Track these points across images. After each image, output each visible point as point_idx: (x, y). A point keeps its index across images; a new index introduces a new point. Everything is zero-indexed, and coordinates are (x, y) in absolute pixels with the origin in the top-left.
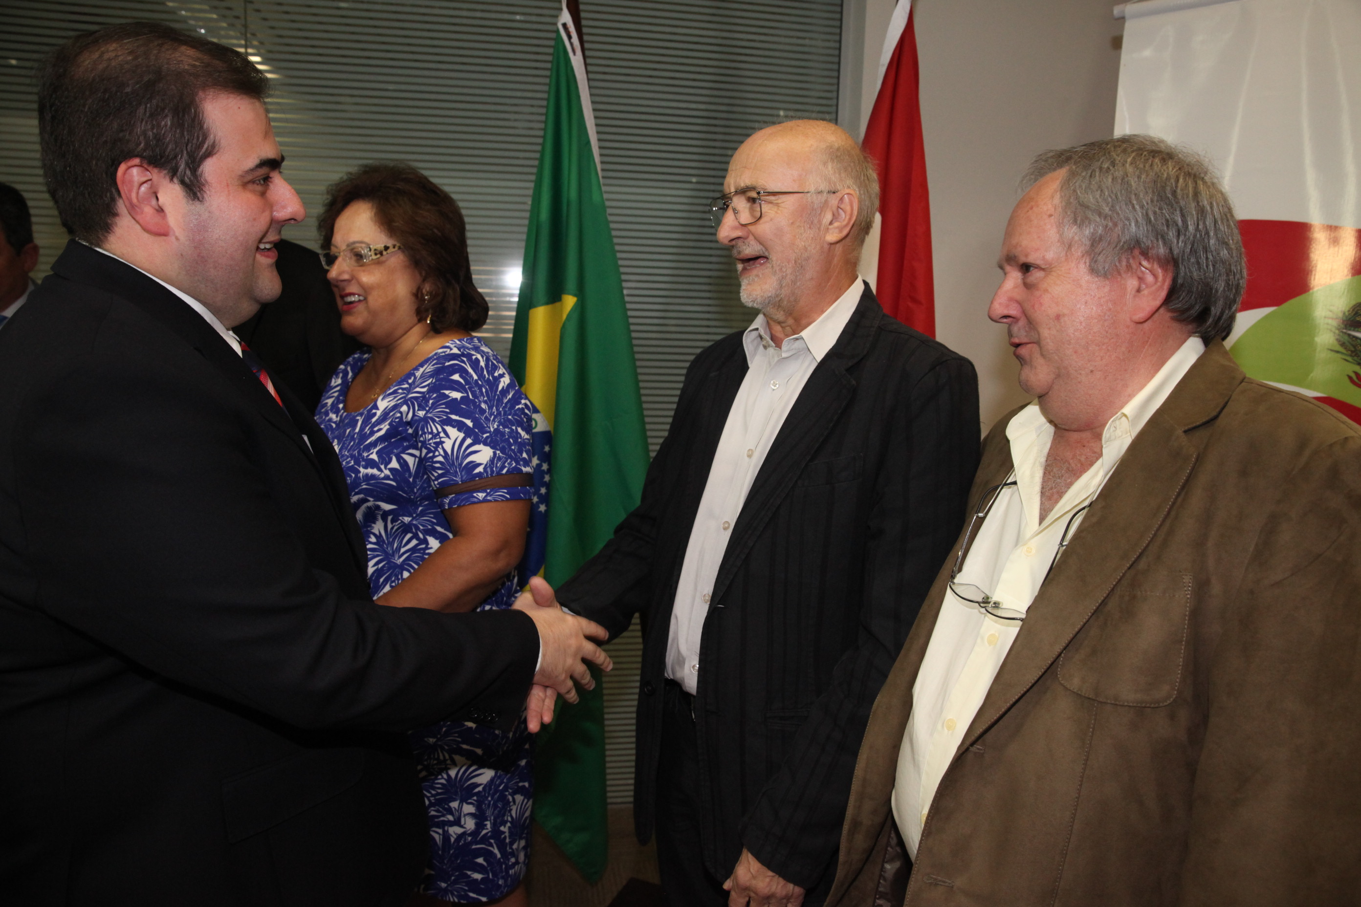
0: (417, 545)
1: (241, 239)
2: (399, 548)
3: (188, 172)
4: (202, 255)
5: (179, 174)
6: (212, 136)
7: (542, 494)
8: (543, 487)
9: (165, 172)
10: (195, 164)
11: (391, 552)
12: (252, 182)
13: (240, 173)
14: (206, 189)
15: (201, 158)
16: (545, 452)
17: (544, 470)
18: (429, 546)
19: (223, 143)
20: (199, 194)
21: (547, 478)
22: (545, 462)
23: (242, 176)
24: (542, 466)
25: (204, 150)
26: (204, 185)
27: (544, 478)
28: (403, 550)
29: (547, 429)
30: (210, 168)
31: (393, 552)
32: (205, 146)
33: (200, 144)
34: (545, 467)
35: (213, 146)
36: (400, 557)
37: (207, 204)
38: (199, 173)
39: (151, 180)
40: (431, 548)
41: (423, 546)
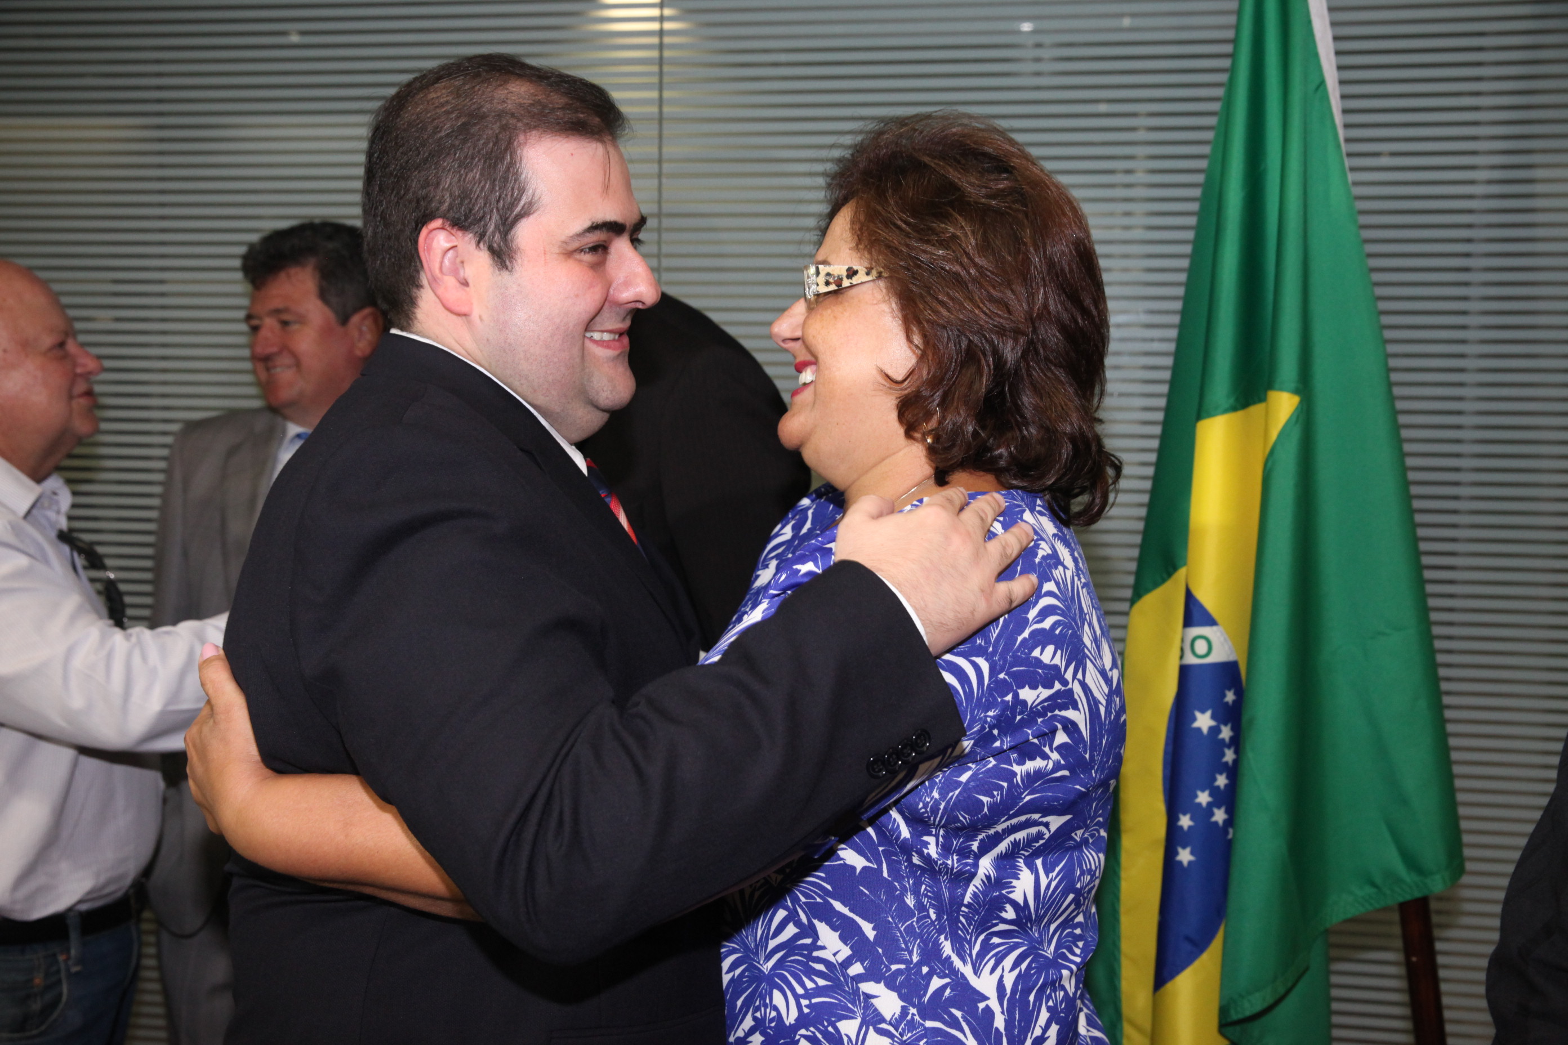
0: (796, 937)
1: (558, 321)
2: (766, 938)
3: (497, 237)
4: (508, 341)
5: (486, 238)
6: (531, 191)
7: (1218, 787)
8: (1221, 774)
9: (471, 235)
10: (507, 225)
11: (753, 945)
12: (581, 250)
13: (563, 238)
14: (518, 257)
15: (517, 216)
16: (1227, 703)
17: (1223, 740)
18: (819, 943)
19: (546, 199)
20: (508, 263)
21: (1229, 756)
22: (1226, 725)
23: (565, 242)
24: (1219, 731)
25: (519, 208)
26: (515, 252)
27: (1223, 755)
28: (772, 944)
29: (1232, 658)
30: (525, 233)
31: (757, 946)
32: (522, 203)
33: (515, 200)
34: (1226, 733)
35: (531, 203)
36: (768, 958)
37: (516, 275)
38: (509, 237)
39: (456, 246)
40: (823, 948)
41: (808, 941)
